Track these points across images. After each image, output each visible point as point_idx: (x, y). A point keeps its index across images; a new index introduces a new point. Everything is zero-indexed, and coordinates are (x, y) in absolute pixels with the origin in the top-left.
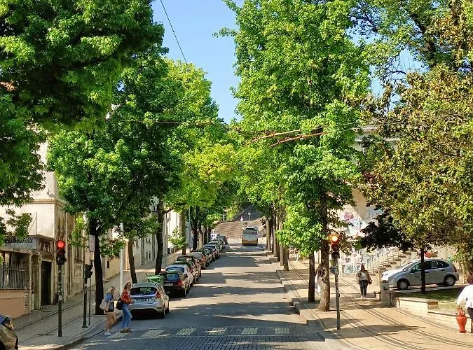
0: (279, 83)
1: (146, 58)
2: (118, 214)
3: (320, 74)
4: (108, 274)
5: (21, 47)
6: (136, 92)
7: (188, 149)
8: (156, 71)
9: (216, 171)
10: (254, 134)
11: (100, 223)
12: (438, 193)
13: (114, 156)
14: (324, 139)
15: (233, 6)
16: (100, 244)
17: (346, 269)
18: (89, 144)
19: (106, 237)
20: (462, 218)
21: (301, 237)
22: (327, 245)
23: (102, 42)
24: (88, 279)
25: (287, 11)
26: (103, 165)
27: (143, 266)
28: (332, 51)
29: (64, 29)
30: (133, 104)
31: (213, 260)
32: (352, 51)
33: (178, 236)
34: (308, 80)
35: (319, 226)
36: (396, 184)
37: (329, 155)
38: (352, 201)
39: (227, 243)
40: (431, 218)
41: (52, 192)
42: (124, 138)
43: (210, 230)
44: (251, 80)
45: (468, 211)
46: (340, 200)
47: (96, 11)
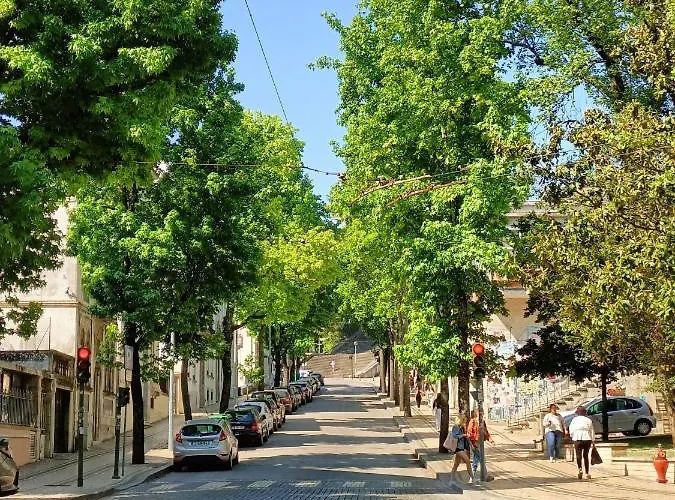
0: (401, 134)
1: (211, 98)
2: (167, 319)
3: (460, 123)
4: (151, 415)
5: (33, 60)
6: (195, 145)
7: (269, 234)
8: (225, 115)
9: (309, 268)
10: (364, 206)
11: (141, 332)
12: (628, 280)
13: (162, 235)
14: (465, 214)
15: (336, 25)
16: (141, 363)
17: (493, 412)
18: (126, 217)
19: (149, 352)
20: (662, 316)
21: (429, 356)
22: (467, 368)
23: (148, 55)
24: (123, 409)
25: (414, 32)
26: (146, 246)
27: (202, 408)
28: (477, 90)
29: (94, 37)
30: (191, 161)
31: (303, 403)
32: (506, 89)
33: (254, 366)
34: (443, 131)
35: (456, 340)
36: (568, 268)
37: (470, 237)
38: (503, 309)
39: (323, 384)
40: (618, 315)
41: (73, 290)
42: (178, 209)
43: (299, 365)
44: (361, 129)
45: (671, 304)
46: (486, 307)
47: (140, 10)
